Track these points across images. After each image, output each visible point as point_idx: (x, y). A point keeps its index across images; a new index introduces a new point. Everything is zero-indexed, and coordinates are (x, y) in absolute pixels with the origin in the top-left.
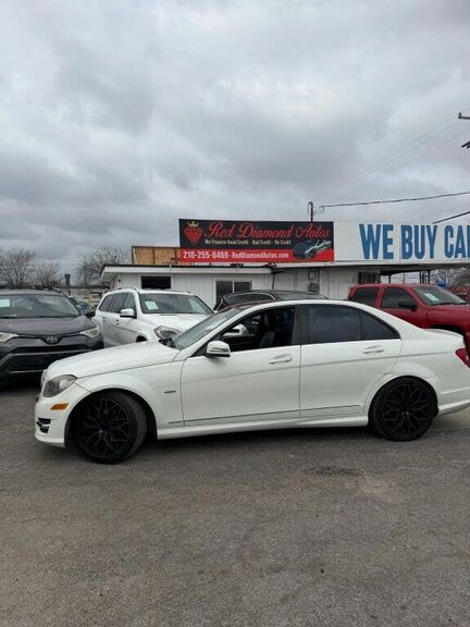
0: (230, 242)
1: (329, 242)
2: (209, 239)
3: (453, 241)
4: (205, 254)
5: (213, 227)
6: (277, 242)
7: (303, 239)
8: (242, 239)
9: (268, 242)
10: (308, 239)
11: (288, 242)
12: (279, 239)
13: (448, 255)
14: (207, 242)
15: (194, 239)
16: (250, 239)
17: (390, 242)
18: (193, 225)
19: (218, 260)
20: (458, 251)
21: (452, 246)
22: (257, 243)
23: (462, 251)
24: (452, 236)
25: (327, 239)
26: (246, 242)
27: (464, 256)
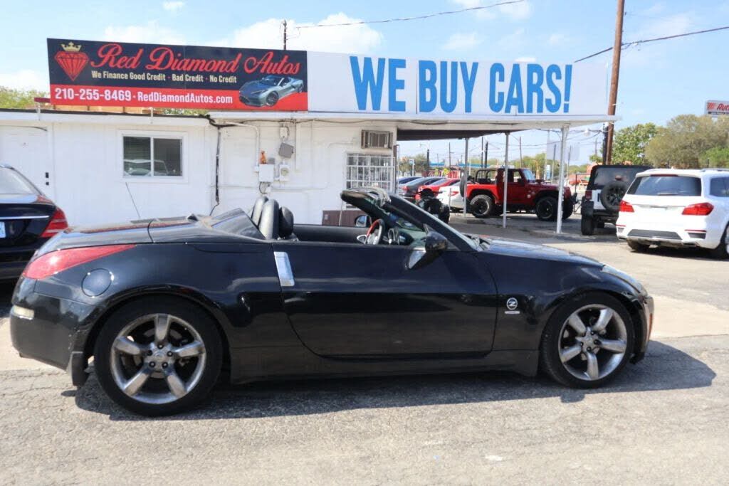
0: (134, 76)
1: (300, 82)
2: (100, 70)
3: (503, 87)
4: (91, 93)
5: (104, 52)
6: (212, 79)
7: (257, 76)
8: (155, 72)
9: (199, 78)
10: (265, 75)
11: (232, 80)
12: (216, 74)
13: (495, 107)
14: (95, 74)
15: (73, 69)
16: (168, 73)
17: (401, 84)
18: (71, 48)
19: (113, 103)
20: (511, 101)
21: (501, 95)
22: (180, 78)
23: (518, 102)
24: (502, 79)
25: (296, 77)
26: (161, 77)
27: (521, 110)
